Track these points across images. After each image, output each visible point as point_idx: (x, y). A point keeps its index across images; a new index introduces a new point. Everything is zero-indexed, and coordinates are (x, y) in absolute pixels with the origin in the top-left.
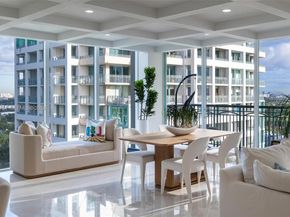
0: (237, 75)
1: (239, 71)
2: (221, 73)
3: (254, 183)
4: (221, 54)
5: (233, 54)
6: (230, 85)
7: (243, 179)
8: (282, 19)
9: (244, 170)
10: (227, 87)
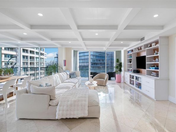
0: (38, 59)
1: (38, 58)
2: (32, 58)
3: (31, 93)
4: (32, 52)
5: (36, 53)
6: (35, 62)
7: (27, 92)
8: (45, 40)
9: (27, 89)
10: (34, 62)
